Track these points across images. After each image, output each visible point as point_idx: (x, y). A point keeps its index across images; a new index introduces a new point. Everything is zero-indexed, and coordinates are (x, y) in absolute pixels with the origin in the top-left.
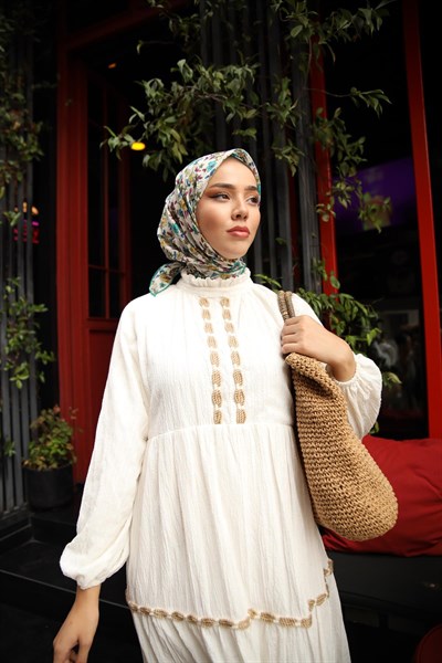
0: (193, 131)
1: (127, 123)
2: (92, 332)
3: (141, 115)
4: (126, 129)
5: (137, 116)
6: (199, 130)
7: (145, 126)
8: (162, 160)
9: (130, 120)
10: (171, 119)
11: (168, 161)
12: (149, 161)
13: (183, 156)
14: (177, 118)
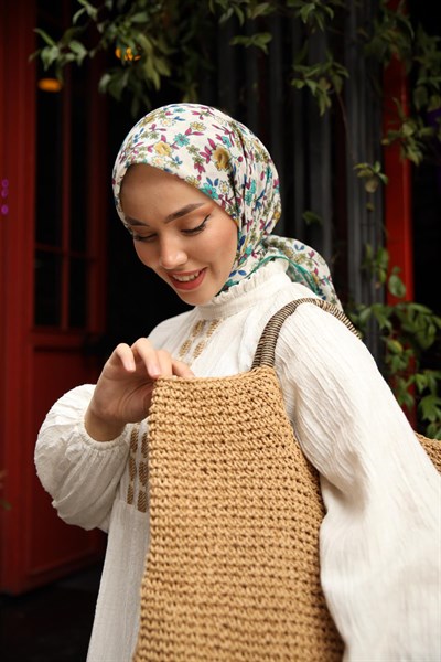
0: (182, 34)
1: (70, 24)
2: (38, 349)
3: (91, 10)
4: (69, 32)
5: (86, 13)
6: (190, 35)
7: (100, 28)
8: (129, 83)
9: (76, 17)
10: (140, 18)
11: (139, 86)
12: (109, 83)
13: (162, 78)
14: (151, 16)
